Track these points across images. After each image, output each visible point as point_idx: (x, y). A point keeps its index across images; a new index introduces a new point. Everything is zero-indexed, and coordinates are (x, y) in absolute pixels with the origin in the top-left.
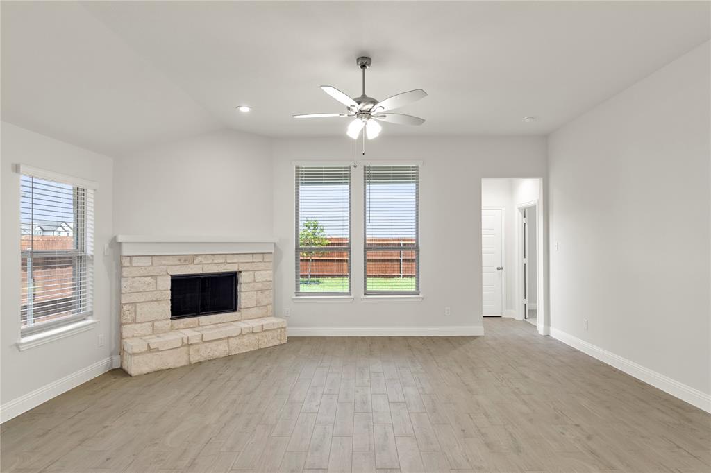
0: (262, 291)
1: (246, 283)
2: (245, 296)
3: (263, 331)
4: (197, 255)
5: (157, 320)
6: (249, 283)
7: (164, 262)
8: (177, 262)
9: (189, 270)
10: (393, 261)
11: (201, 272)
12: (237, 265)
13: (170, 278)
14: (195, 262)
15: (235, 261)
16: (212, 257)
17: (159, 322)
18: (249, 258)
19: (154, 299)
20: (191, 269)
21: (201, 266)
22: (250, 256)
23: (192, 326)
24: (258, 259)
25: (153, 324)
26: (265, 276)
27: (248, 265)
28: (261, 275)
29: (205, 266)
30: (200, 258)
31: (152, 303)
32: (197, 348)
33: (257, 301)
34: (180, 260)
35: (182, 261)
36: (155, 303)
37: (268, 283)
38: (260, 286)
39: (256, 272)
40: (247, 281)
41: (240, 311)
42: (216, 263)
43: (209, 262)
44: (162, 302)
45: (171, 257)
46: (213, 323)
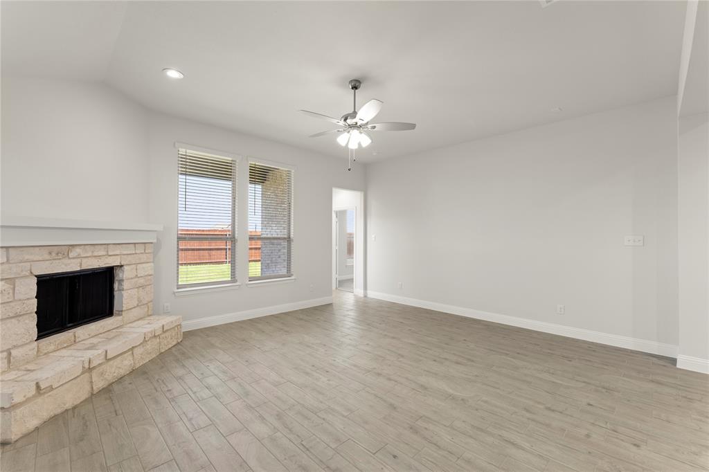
0: (143, 287)
1: (129, 279)
2: (126, 294)
3: (164, 332)
4: (73, 246)
5: (15, 347)
6: (132, 278)
7: (27, 257)
8: (47, 257)
9: (63, 266)
10: (221, 249)
11: (78, 269)
12: (119, 257)
13: (35, 280)
14: (71, 255)
15: (118, 252)
16: (92, 247)
17: (20, 350)
18: (130, 250)
19: (11, 315)
20: (66, 265)
21: (79, 260)
22: (132, 246)
23: (65, 345)
24: (140, 249)
25: (10, 354)
26: (147, 269)
27: (130, 258)
28: (143, 268)
29: (84, 261)
30: (78, 250)
31: (8, 321)
32: (101, 370)
33: (139, 300)
34: (50, 253)
35: (54, 254)
36: (13, 320)
37: (149, 277)
38: (142, 281)
39: (139, 265)
40: (130, 277)
41: (119, 315)
42: (95, 256)
43: (88, 255)
44: (25, 317)
45: (38, 249)
46: (93, 334)
